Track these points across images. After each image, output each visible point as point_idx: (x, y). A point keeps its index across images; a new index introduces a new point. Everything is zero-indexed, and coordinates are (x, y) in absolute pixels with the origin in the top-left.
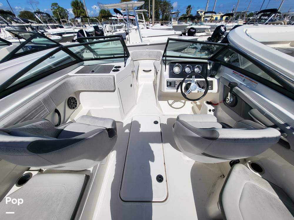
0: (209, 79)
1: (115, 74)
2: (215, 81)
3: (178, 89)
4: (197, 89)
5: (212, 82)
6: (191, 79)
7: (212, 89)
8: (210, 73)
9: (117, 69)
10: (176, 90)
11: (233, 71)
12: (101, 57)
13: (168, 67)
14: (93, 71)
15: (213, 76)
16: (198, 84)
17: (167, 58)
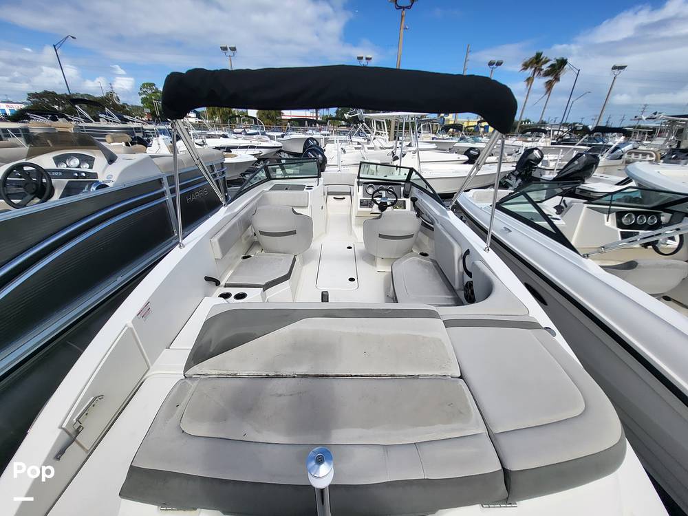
1: (309, 191)
5: (405, 201)
9: (310, 188)
12: (290, 176)
13: (361, 188)
14: (286, 189)
17: (361, 180)
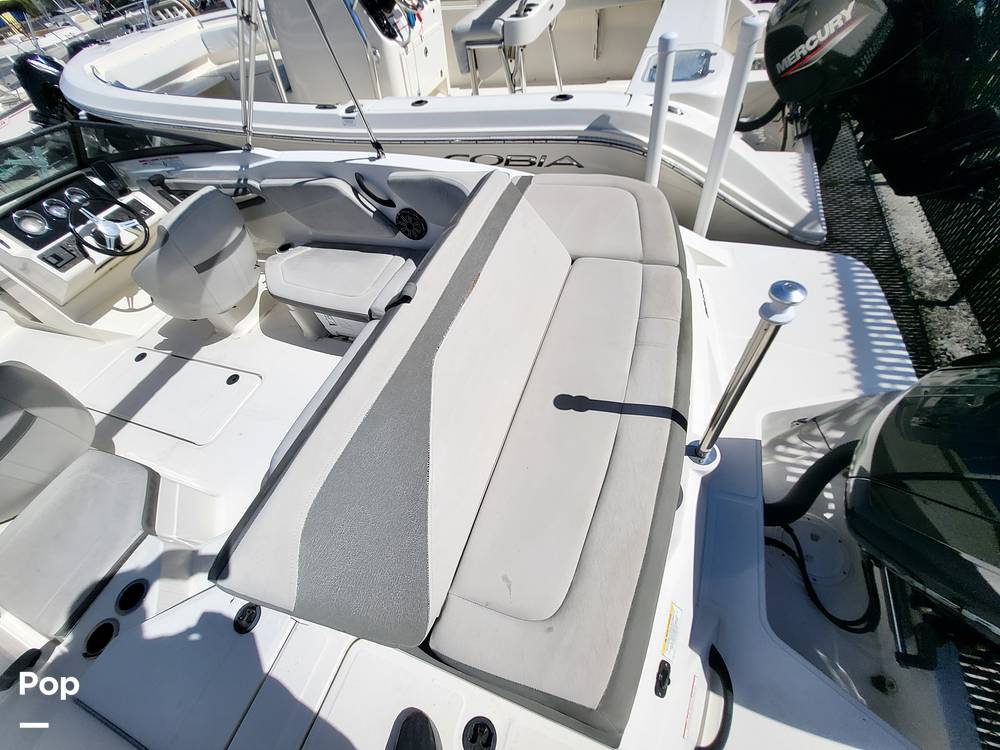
0: (125, 200)
2: (137, 195)
3: (86, 256)
4: (121, 228)
6: (89, 222)
7: (152, 213)
8: (111, 189)
10: (85, 263)
11: (137, 161)
15: (125, 192)
16: (114, 218)
